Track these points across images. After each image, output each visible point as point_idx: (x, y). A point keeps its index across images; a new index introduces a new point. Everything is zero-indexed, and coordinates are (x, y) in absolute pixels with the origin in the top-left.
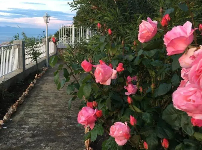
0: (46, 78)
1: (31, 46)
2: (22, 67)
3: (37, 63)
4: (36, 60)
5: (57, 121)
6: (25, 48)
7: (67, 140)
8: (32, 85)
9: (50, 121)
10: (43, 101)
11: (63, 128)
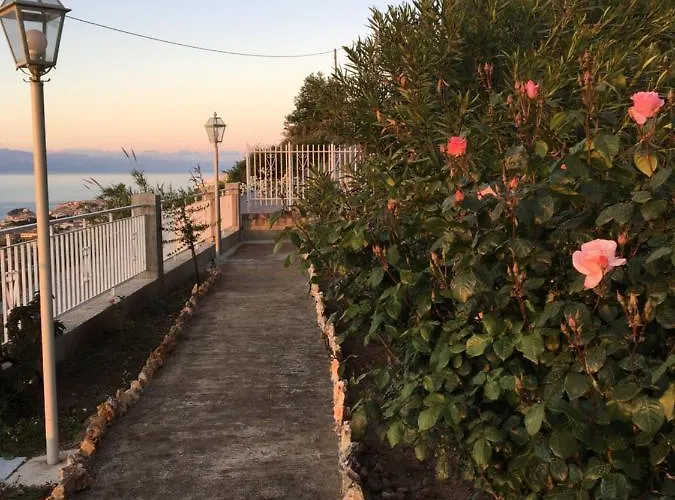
0: (220, 294)
1: (179, 209)
2: (154, 267)
3: (193, 253)
4: (192, 247)
5: (263, 382)
6: (163, 213)
7: (294, 414)
8: (187, 309)
9: (246, 383)
10: (222, 345)
11: (280, 396)
